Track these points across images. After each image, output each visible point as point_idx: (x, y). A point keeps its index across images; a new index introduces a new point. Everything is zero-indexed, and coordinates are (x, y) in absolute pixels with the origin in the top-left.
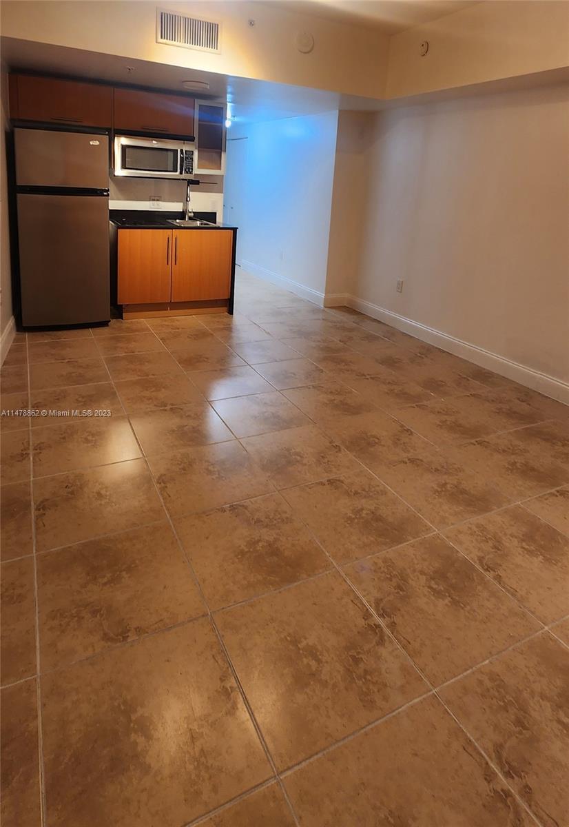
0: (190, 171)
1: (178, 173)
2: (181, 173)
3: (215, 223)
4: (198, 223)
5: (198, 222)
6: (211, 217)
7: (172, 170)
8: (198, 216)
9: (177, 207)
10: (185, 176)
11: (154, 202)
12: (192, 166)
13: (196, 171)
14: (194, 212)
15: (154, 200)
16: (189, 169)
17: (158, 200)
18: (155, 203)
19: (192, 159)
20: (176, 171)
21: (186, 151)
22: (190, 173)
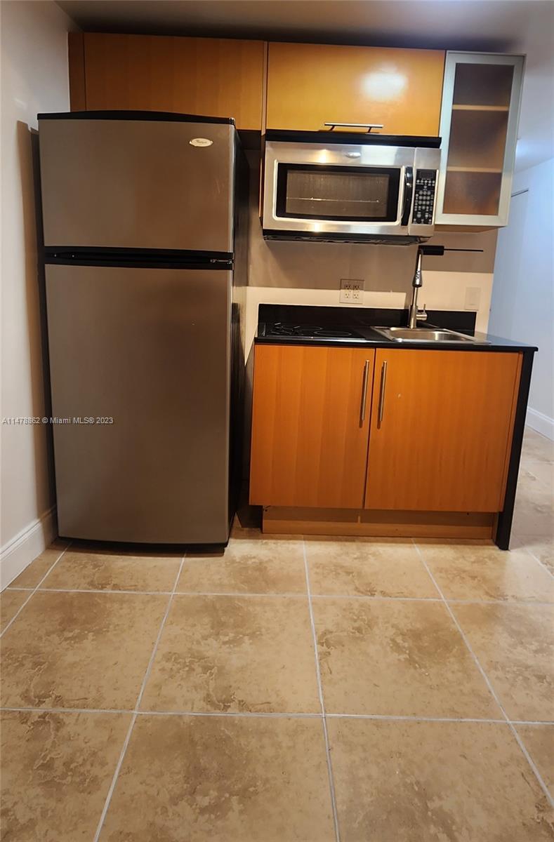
0: (424, 216)
1: (398, 222)
2: (405, 222)
3: (472, 334)
4: (436, 336)
5: (437, 334)
6: (465, 321)
7: (384, 215)
8: (437, 319)
9: (394, 300)
10: (412, 229)
11: (347, 291)
12: (431, 206)
13: (440, 218)
14: (427, 312)
15: (347, 287)
16: (423, 212)
17: (355, 288)
18: (351, 292)
19: (432, 189)
20: (395, 220)
21: (418, 171)
22: (426, 222)
